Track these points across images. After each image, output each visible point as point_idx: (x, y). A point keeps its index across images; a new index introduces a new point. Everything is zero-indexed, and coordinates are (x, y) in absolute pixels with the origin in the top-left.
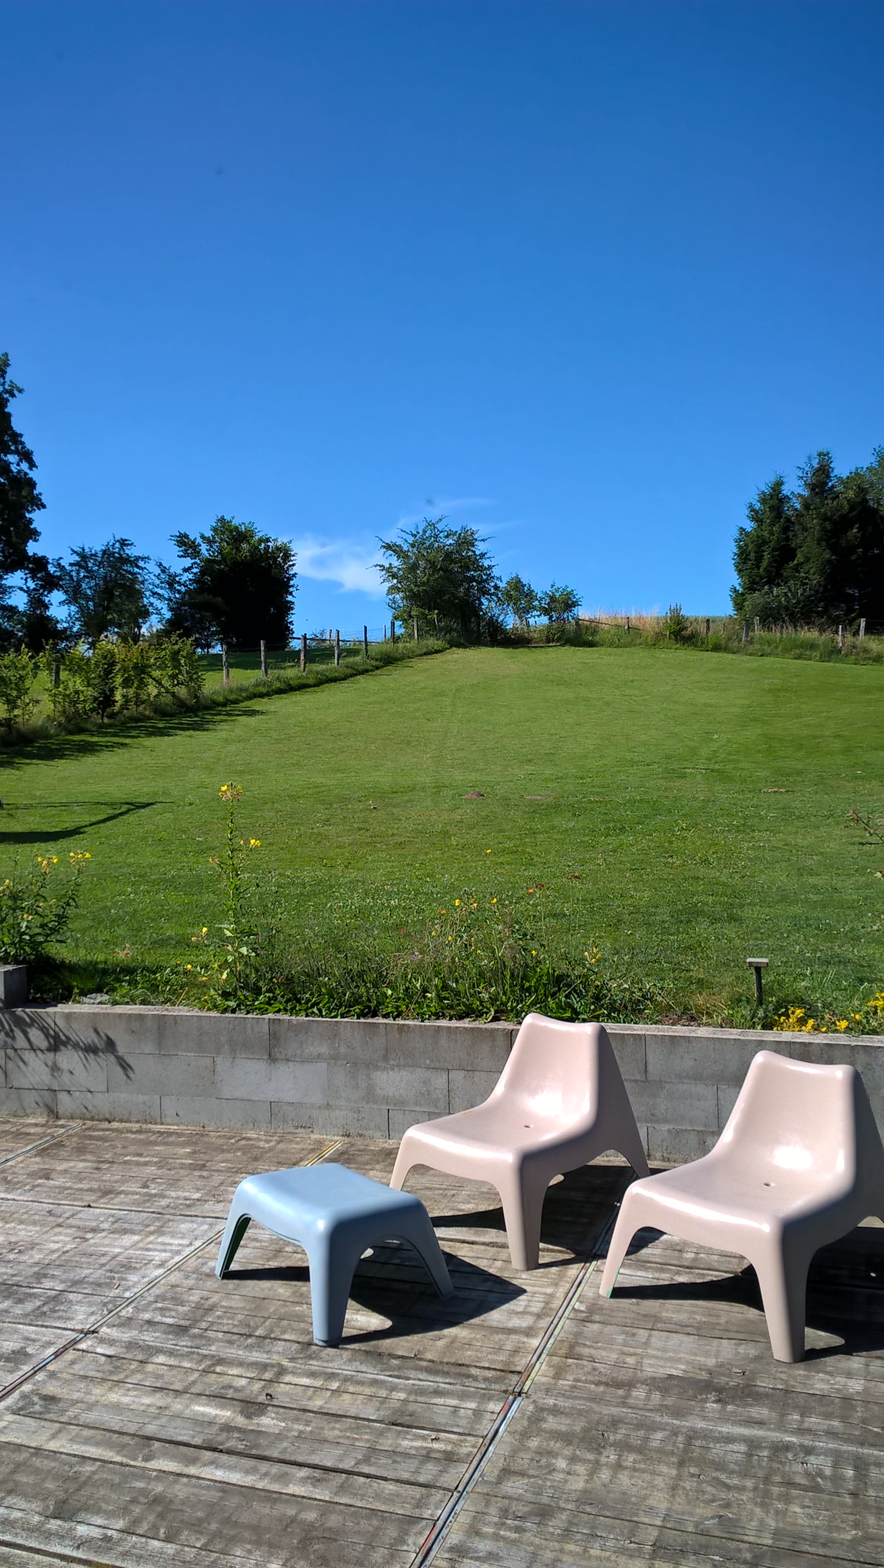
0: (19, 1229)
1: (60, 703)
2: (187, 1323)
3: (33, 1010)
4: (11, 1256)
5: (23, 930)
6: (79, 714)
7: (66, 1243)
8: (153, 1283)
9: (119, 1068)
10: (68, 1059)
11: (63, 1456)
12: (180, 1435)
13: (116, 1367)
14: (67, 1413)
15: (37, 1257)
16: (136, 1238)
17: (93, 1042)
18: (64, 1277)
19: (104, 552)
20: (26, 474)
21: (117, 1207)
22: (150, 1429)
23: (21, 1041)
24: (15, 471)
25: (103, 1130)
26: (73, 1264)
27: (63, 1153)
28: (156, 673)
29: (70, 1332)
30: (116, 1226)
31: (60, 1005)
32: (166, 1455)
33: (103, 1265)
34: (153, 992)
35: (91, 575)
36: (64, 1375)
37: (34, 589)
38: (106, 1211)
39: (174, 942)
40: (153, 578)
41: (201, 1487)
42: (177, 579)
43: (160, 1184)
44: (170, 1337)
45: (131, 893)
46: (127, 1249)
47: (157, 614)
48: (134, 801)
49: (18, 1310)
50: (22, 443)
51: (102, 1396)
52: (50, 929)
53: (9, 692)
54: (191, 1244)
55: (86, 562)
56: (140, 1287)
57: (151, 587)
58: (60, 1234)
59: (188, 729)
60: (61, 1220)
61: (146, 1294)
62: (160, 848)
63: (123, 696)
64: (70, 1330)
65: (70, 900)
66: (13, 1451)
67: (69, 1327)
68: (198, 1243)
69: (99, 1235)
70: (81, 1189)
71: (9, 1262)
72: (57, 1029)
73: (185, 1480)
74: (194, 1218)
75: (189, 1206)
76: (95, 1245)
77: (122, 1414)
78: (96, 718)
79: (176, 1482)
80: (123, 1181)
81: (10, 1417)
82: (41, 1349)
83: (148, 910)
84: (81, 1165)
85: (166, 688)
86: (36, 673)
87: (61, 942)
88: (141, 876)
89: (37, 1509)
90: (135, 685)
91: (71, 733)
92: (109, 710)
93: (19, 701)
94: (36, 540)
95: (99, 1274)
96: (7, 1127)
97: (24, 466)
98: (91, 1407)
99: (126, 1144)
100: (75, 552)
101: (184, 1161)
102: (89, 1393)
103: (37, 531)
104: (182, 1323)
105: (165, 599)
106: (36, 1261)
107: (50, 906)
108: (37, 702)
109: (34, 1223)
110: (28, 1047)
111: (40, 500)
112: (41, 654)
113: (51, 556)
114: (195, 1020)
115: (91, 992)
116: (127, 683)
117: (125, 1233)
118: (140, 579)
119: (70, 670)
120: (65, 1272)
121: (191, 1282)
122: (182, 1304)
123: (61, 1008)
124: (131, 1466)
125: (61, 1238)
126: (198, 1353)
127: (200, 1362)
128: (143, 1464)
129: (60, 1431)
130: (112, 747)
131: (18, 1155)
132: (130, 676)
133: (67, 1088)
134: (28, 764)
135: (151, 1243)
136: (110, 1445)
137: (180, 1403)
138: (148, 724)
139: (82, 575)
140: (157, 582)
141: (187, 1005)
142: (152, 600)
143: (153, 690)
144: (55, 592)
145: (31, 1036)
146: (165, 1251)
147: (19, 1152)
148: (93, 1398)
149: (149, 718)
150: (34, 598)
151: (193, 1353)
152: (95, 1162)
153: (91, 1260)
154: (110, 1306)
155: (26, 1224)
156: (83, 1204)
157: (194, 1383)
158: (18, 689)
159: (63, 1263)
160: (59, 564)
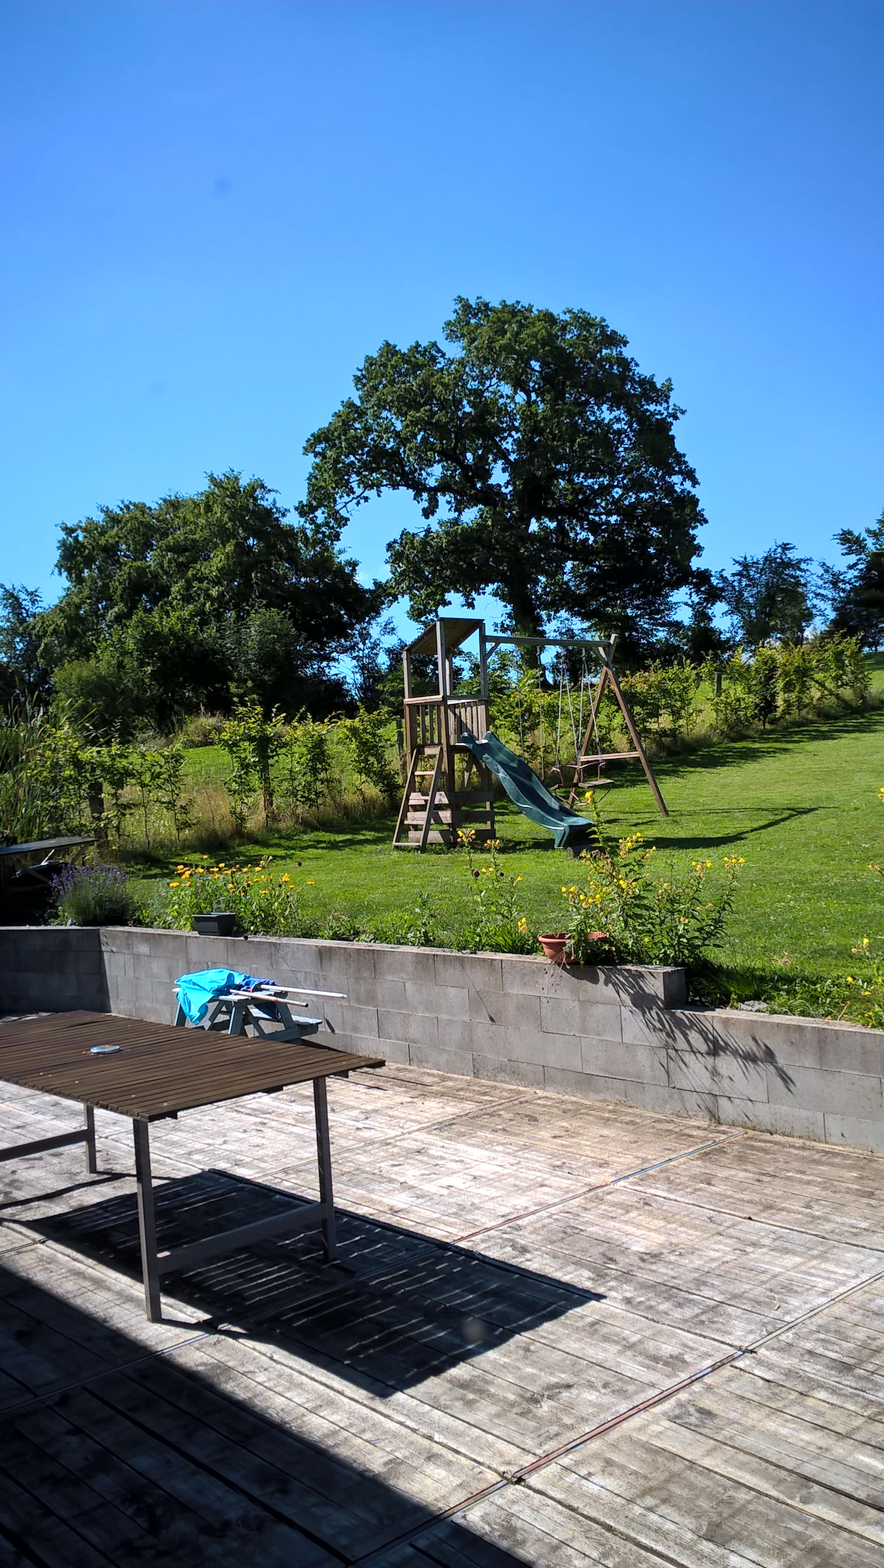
0: (680, 1232)
1: (722, 711)
2: (851, 1361)
3: (691, 1012)
4: (672, 1258)
5: (680, 933)
6: (741, 722)
7: (726, 1253)
8: (814, 1312)
9: (779, 1079)
10: (727, 1064)
11: (718, 1477)
12: (843, 1483)
13: (775, 1394)
14: (723, 1432)
15: (698, 1263)
16: (798, 1260)
17: (752, 1051)
18: (723, 1288)
19: (766, 559)
20: (689, 492)
21: (778, 1224)
22: (809, 1469)
23: (681, 1044)
24: (679, 491)
25: (765, 1141)
26: (733, 1276)
27: (724, 1160)
28: (819, 676)
29: (729, 1347)
30: (777, 1243)
31: (717, 1010)
32: (826, 1501)
33: (764, 1283)
34: (812, 1004)
35: (753, 583)
36: (721, 1391)
37: (698, 603)
38: (767, 1226)
39: (835, 953)
40: (816, 579)
41: (863, 1547)
42: (841, 577)
43: (825, 1206)
44: (833, 1372)
45: (791, 900)
46: (788, 1270)
47: (820, 615)
48: (796, 806)
49: (677, 1314)
50: (685, 462)
51: (759, 1421)
52: (707, 933)
53: (673, 703)
54: (857, 1276)
55: (748, 571)
56: (801, 1313)
57: (814, 588)
58: (720, 1242)
59: (853, 732)
60: (721, 1228)
61: (808, 1322)
62: (823, 855)
63: (785, 701)
64: (728, 1344)
65: (724, 905)
66: (669, 1459)
67: (728, 1341)
68: (865, 1277)
69: (760, 1250)
70: (742, 1200)
71: (670, 1263)
72: (715, 1034)
73: (846, 1535)
74: (861, 1249)
75: (855, 1235)
76: (754, 1260)
77: (779, 1445)
78: (758, 725)
79: (836, 1534)
80: (785, 1198)
81: (667, 1424)
82: (699, 1359)
83: (809, 917)
84: (743, 1174)
85: (830, 691)
86: (699, 684)
87: (719, 946)
88: (802, 883)
89: (691, 1526)
90: (797, 689)
91: (734, 740)
92: (770, 716)
93: (683, 712)
94: (699, 556)
95: (758, 1292)
96: (671, 1127)
97: (688, 485)
98: (747, 1430)
99: (789, 1159)
100: (737, 562)
101: (850, 1186)
102: (746, 1415)
103: (700, 547)
104: (846, 1360)
105: (829, 599)
106: (696, 1266)
107: (705, 909)
108: (700, 711)
109: (695, 1227)
110: (689, 1049)
111: (703, 515)
112: (704, 664)
113: (714, 569)
114: (858, 1036)
115: (749, 999)
116: (788, 688)
117: (787, 1253)
118: (803, 582)
119: (731, 678)
120: (724, 1283)
121: (856, 1318)
122: (846, 1339)
123: (719, 1013)
124: (788, 1504)
125: (721, 1247)
126: (863, 1397)
127: (865, 1407)
128: (801, 1506)
129: (714, 1449)
130: (774, 752)
131: (681, 1156)
132: (791, 680)
133: (727, 1094)
134: (692, 772)
135: (814, 1267)
136: (767, 1477)
137: (841, 1447)
138: (811, 728)
139: (744, 584)
140: (820, 582)
141: (850, 1020)
142: (815, 602)
143: (815, 693)
144: (718, 603)
145: (690, 1038)
146: (828, 1279)
147: (682, 1153)
148: (750, 1422)
149: (812, 722)
150: (698, 611)
151: (858, 1395)
152: (754, 1173)
153: (751, 1275)
154: (770, 1328)
155: (687, 1227)
156: (744, 1215)
157: (858, 1428)
158: (682, 700)
159: (722, 1273)
160: (722, 576)
